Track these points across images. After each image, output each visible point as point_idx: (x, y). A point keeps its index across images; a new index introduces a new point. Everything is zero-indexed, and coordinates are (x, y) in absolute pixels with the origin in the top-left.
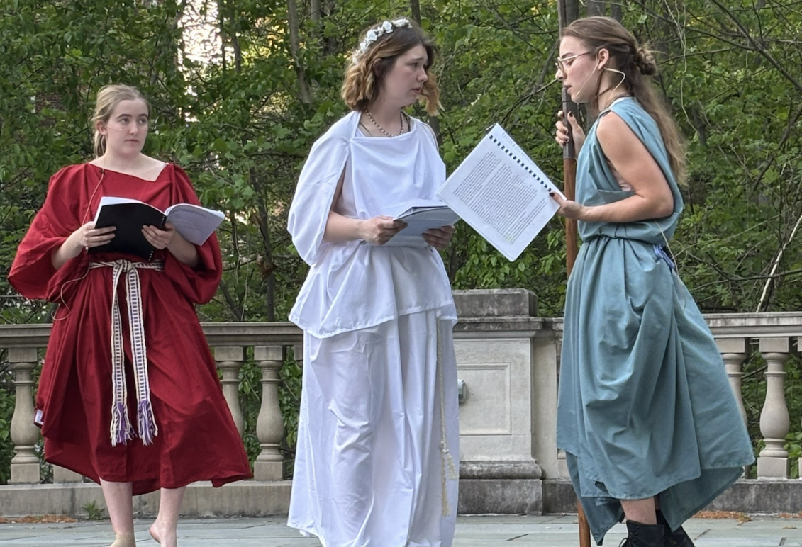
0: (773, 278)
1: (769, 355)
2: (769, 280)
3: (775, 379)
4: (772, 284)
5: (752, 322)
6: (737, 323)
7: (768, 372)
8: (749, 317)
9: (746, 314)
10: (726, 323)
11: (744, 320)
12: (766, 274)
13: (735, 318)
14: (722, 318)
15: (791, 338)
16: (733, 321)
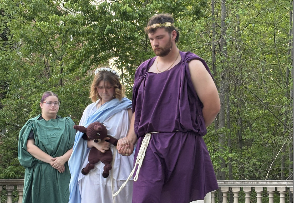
0: (270, 170)
1: (269, 192)
2: (269, 171)
3: (271, 199)
4: (270, 172)
5: (265, 183)
6: (261, 183)
7: (269, 197)
8: (264, 181)
9: (263, 180)
10: (258, 183)
11: (262, 182)
12: (268, 169)
13: (260, 181)
14: (256, 181)
15: (276, 187)
16: (259, 182)
